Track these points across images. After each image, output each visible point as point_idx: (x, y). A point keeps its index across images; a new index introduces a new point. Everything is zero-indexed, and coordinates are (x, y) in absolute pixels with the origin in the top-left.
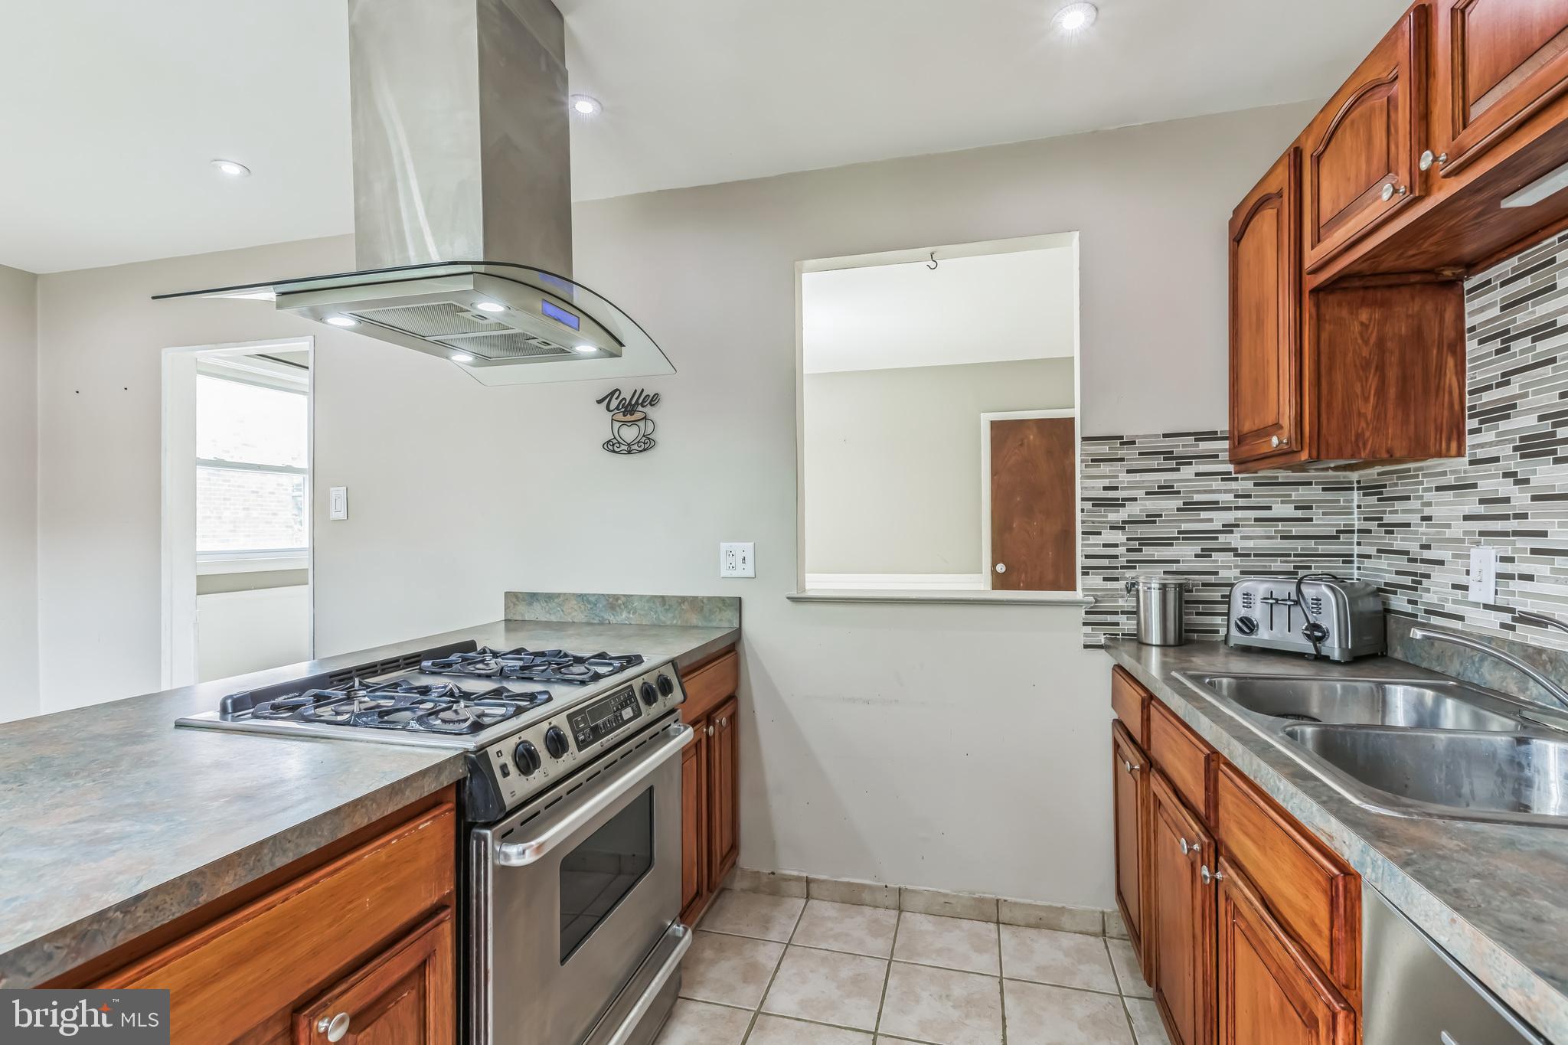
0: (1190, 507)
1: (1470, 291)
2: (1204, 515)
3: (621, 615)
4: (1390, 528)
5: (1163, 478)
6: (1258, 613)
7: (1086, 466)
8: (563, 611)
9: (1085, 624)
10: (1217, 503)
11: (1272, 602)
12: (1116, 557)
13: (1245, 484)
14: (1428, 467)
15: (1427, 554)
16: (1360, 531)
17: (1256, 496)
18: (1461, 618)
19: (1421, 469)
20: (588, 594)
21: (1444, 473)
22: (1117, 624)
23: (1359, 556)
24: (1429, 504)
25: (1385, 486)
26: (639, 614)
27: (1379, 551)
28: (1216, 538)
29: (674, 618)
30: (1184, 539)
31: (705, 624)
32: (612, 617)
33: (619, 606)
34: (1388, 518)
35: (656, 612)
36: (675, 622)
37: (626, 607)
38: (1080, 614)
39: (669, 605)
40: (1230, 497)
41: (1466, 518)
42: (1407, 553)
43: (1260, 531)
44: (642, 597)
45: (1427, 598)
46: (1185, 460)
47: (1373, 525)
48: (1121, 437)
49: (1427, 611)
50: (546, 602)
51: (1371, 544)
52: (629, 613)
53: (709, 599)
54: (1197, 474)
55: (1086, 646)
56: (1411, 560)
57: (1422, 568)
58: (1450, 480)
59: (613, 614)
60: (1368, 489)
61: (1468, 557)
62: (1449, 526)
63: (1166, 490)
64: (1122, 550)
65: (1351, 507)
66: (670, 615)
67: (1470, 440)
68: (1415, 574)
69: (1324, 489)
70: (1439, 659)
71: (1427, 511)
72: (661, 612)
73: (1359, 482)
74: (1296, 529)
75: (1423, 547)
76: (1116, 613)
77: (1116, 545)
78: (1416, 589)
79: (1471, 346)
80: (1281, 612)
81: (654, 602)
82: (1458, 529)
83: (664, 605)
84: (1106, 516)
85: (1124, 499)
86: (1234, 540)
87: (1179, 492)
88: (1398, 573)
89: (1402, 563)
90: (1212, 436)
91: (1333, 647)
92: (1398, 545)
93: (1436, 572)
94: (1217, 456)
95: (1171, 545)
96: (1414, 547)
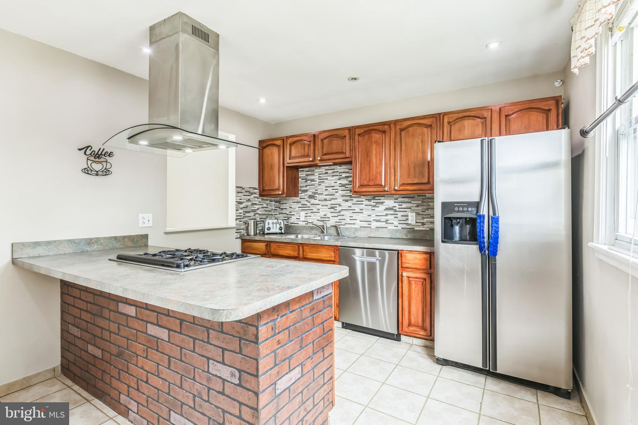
0: (253, 204)
1: (300, 171)
2: (255, 206)
3: (94, 246)
4: (282, 209)
5: (249, 197)
6: (271, 226)
7: (237, 194)
8: (58, 249)
9: (236, 233)
10: (256, 203)
11: (273, 223)
12: (241, 216)
13: (260, 200)
14: (291, 199)
15: (291, 214)
16: (274, 210)
17: (262, 202)
18: (298, 224)
19: (289, 199)
20: (74, 239)
21: (295, 200)
22: (241, 232)
23: (274, 215)
24: (291, 205)
25: (281, 201)
26: (103, 245)
27: (279, 213)
28: (256, 211)
29: (121, 245)
30: (252, 211)
31: (135, 245)
32: (89, 248)
33: (93, 243)
34: (281, 207)
35: (112, 243)
36: (121, 246)
37: (97, 243)
38: (235, 230)
39: (119, 240)
40: (258, 202)
41: (299, 207)
42: (286, 213)
43: (262, 210)
44: (105, 238)
45: (291, 221)
46: (252, 194)
47: (278, 209)
48: (242, 187)
49: (291, 223)
50: (46, 245)
51: (277, 212)
52: (98, 245)
53: (136, 236)
54: (254, 197)
55: (236, 238)
56: (287, 215)
57: (290, 216)
58: (296, 201)
59: (90, 247)
60: (276, 202)
61: (300, 214)
62: (295, 209)
63: (249, 200)
64: (242, 214)
65: (272, 205)
66: (119, 244)
67: (300, 195)
68: (288, 217)
69: (270, 201)
70: (295, 231)
71: (291, 206)
72: (115, 243)
73: (274, 200)
74: (267, 209)
75: (290, 212)
76: (241, 229)
77: (241, 213)
78: (288, 220)
79: (300, 180)
80: (275, 225)
81: (111, 239)
82: (297, 209)
83: (116, 240)
84: (240, 206)
85: (243, 202)
86: (258, 212)
87: (251, 201)
88: (284, 217)
89: (285, 215)
90: (255, 189)
91: (283, 231)
92: (284, 212)
93: (293, 217)
94: (256, 193)
95: (250, 213)
96: (288, 213)
